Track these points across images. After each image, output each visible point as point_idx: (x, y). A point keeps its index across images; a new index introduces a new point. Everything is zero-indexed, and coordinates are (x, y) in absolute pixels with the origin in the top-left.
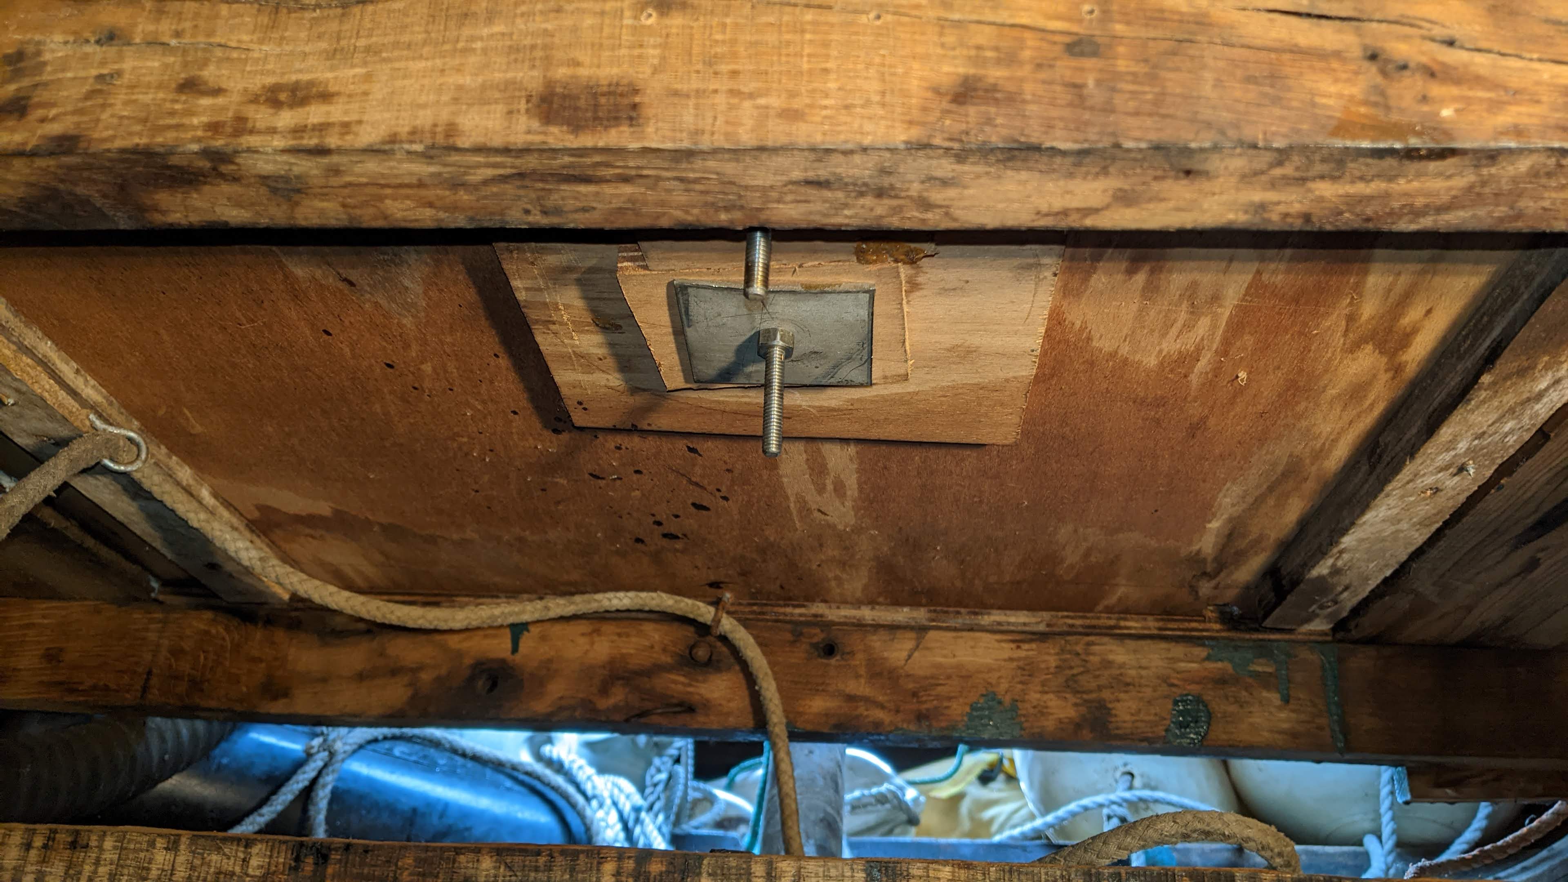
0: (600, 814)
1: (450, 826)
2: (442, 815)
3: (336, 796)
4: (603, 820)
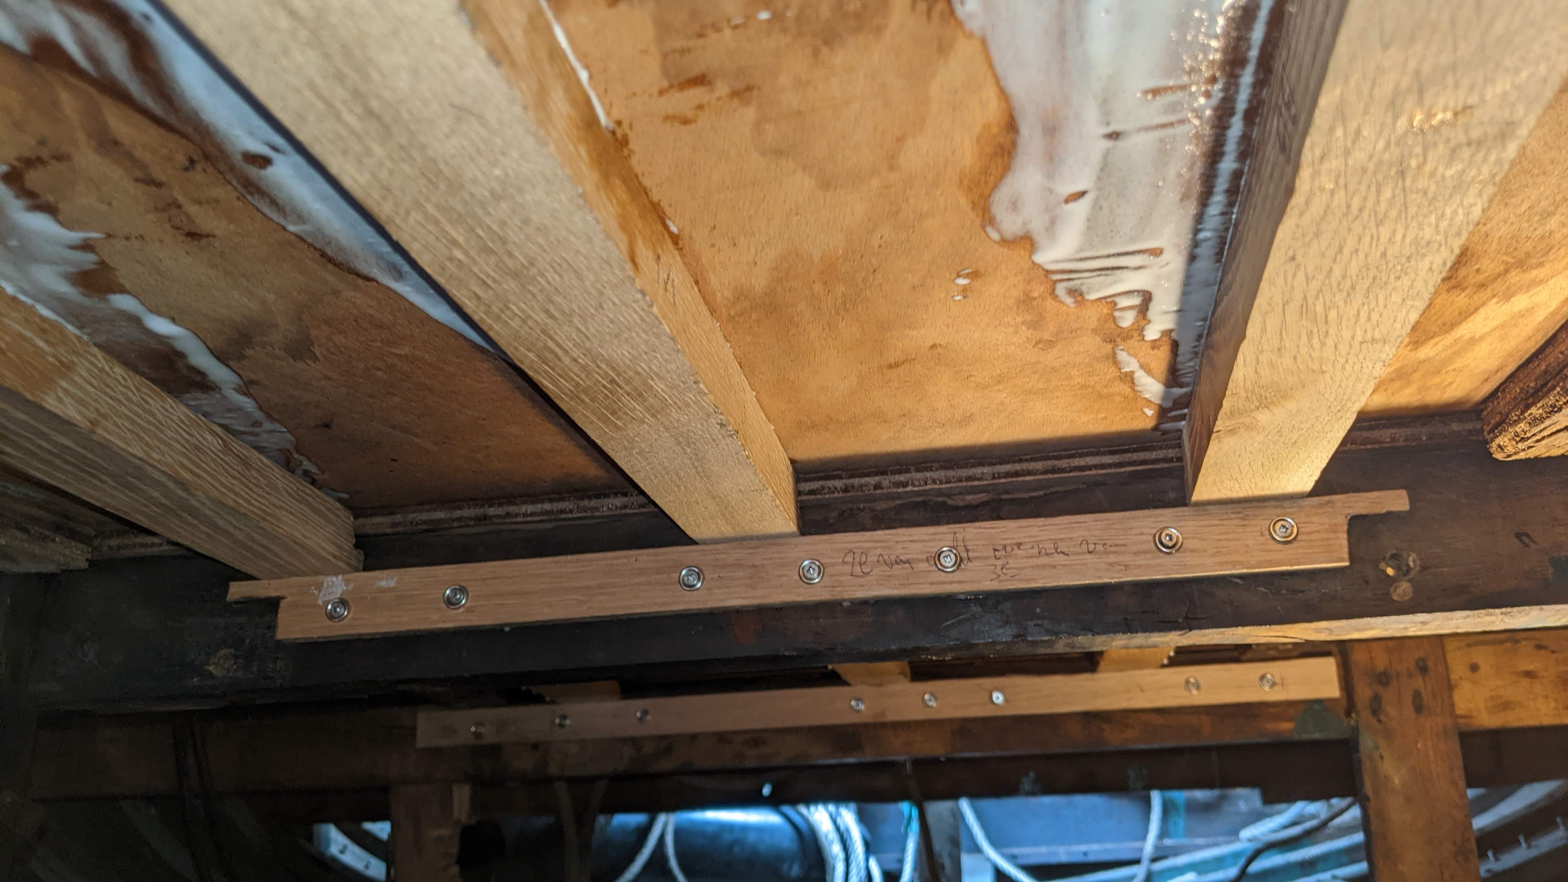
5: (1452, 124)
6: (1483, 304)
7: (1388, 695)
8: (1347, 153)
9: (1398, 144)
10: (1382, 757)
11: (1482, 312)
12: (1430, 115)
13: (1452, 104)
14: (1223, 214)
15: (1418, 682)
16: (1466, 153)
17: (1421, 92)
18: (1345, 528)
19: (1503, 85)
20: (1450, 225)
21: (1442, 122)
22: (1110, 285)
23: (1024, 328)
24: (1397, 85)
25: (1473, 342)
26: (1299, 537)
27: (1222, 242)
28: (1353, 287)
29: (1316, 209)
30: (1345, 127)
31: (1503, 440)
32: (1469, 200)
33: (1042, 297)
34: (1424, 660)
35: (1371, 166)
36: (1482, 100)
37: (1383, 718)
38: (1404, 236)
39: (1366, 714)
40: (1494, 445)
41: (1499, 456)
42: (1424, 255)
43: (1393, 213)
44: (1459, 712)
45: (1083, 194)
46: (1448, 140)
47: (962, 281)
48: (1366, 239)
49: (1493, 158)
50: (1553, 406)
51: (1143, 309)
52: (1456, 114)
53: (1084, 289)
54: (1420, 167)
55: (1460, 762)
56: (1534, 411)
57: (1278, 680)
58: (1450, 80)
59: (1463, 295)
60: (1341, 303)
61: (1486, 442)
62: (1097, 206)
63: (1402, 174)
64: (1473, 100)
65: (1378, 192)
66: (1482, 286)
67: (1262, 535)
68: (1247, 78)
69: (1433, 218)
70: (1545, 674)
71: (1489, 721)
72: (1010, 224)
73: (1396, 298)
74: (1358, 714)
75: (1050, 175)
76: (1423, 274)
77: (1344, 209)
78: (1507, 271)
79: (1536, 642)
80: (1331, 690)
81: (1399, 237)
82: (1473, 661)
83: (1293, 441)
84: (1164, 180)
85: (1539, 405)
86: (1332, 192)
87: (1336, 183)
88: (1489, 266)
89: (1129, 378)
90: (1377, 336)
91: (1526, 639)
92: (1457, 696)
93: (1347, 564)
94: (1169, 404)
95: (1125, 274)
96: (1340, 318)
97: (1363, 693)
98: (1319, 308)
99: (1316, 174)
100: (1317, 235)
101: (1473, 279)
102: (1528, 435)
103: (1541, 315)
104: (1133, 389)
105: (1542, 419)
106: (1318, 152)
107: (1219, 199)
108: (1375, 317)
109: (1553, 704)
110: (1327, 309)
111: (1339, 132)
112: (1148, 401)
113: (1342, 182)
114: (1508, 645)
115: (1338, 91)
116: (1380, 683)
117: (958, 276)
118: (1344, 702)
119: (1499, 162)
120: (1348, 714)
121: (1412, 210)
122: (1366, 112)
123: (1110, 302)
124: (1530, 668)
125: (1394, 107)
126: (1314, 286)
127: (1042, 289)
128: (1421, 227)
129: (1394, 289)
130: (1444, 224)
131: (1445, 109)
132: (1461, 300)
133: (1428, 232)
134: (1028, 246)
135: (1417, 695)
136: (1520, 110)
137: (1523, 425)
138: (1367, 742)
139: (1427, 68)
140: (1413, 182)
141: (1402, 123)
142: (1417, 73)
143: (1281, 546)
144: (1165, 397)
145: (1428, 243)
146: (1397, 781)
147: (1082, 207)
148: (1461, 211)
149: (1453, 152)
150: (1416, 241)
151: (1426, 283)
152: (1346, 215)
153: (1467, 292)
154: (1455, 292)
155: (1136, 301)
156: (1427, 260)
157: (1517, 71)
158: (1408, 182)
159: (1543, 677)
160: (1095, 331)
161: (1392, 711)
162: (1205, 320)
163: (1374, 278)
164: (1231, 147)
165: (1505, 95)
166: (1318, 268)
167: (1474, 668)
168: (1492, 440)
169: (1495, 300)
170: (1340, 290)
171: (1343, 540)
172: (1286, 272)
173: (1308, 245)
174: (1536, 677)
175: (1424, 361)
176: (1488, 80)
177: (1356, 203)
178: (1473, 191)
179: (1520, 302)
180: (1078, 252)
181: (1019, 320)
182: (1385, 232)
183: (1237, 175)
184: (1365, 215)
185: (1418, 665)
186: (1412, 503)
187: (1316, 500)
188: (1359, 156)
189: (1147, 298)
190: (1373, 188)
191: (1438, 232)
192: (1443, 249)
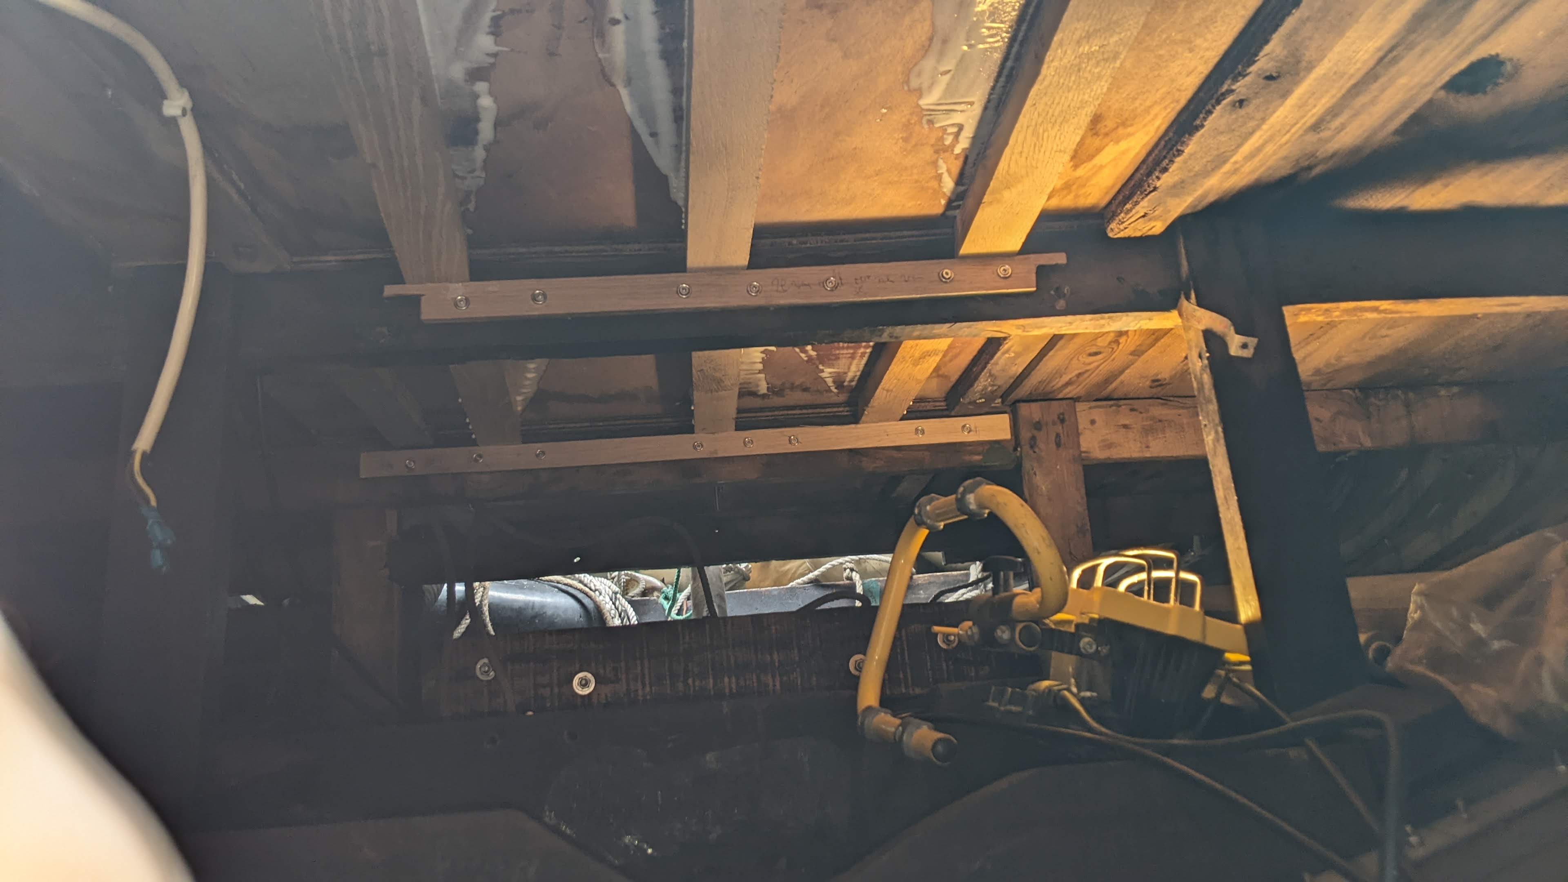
0: (601, 598)
1: (537, 612)
2: (533, 608)
3: (490, 606)
4: (603, 600)
5: (1098, 51)
6: (1107, 145)
7: (1041, 436)
8: (1061, 59)
9: (1079, 57)
10: (1035, 474)
11: (1107, 149)
12: (1091, 47)
13: (1099, 44)
14: (1003, 87)
15: (1059, 428)
16: (1102, 64)
17: (1089, 38)
18: (1035, 271)
19: (1115, 38)
20: (1095, 94)
21: (1095, 50)
22: (948, 119)
23: (901, 141)
24: (1081, 35)
25: (1101, 167)
26: (1013, 275)
27: (1000, 99)
28: (1056, 121)
29: (1046, 83)
30: (1062, 49)
31: (1113, 225)
32: (1102, 83)
33: (915, 124)
34: (1063, 414)
35: (1069, 66)
36: (1109, 43)
37: (1036, 450)
38: (1078, 98)
39: (1026, 448)
40: (1109, 229)
41: (1111, 235)
42: (1084, 107)
43: (1074, 87)
44: (1083, 449)
45: (950, 71)
46: (1096, 58)
47: (884, 111)
48: (1063, 98)
49: (1111, 66)
50: (1136, 202)
51: (957, 135)
52: (1100, 47)
53: (935, 121)
54: (1086, 67)
55: (1082, 478)
56: (1128, 206)
57: (973, 428)
58: (1098, 35)
59: (1098, 139)
60: (1050, 129)
61: (1105, 229)
62: (953, 78)
63: (1079, 70)
64: (1105, 43)
65: (1070, 77)
66: (1106, 134)
67: (993, 274)
68: (1024, 28)
69: (1089, 91)
70: (1135, 426)
71: (1100, 454)
72: (914, 83)
73: (1072, 129)
74: (1021, 448)
75: (938, 61)
76: (1083, 116)
77: (1057, 83)
78: (1117, 127)
79: (1130, 407)
80: (1006, 435)
81: (1075, 98)
82: (1092, 418)
83: (1017, 212)
84: (983, 68)
85: (1130, 202)
86: (1054, 76)
87: (1056, 73)
88: (1110, 124)
89: (939, 177)
90: (1062, 149)
91: (1124, 405)
92: (1082, 439)
93: (1034, 289)
94: (953, 198)
95: (954, 114)
96: (1048, 137)
97: (1025, 434)
98: (1041, 131)
99: (1049, 67)
100: (1045, 94)
101: (1103, 131)
102: (1125, 220)
103: (1132, 154)
104: (939, 185)
105: (1131, 210)
106: (1051, 58)
107: (1003, 79)
108: (1062, 138)
109: (1139, 445)
110: (1044, 131)
111: (1059, 51)
112: (944, 194)
113: (1058, 71)
114: (1114, 408)
115: (1061, 35)
116: (1036, 429)
117: (883, 107)
118: (1013, 443)
119: (1113, 68)
120: (1015, 449)
121: (1082, 86)
122: (1069, 44)
123: (944, 129)
124: (1127, 422)
125: (1079, 43)
126: (1040, 120)
127: (916, 119)
128: (1084, 94)
129: (1072, 123)
130: (1093, 94)
131: (1096, 46)
132: (1097, 142)
133: (1086, 97)
134: (918, 95)
135: (1058, 435)
136: (1121, 47)
137: (1122, 215)
138: (1027, 465)
139: (1091, 30)
140: (1083, 74)
141: (1081, 50)
142: (1088, 32)
143: (1002, 280)
144: (953, 192)
145: (1086, 102)
146: (1044, 488)
147: (947, 77)
148: (1099, 88)
149: (1098, 63)
150: (1081, 101)
151: (1084, 121)
152: (1057, 85)
153: (1100, 137)
154: (1095, 137)
155: (955, 130)
156: (1086, 109)
157: (1120, 33)
158: (1081, 74)
159: (1134, 428)
160: (932, 145)
161: (1042, 446)
162: (983, 144)
163: (1065, 117)
164: (1012, 56)
165: (1116, 41)
166: (1043, 110)
167: (1093, 422)
168: (1108, 226)
169: (1112, 143)
170: (1050, 122)
171: (1033, 277)
172: (1031, 111)
173: (1041, 98)
174: (1130, 428)
175: (1079, 178)
176: (1111, 36)
177: (1062, 81)
178: (1104, 79)
179: (1123, 145)
180: (940, 99)
181: (901, 135)
182: (1070, 95)
183: (1012, 68)
184: (1064, 87)
185: (1059, 418)
186: (1068, 259)
187: (1021, 257)
188: (1065, 61)
189: (961, 127)
190: (1069, 75)
191: (1090, 97)
192: (1092, 105)
